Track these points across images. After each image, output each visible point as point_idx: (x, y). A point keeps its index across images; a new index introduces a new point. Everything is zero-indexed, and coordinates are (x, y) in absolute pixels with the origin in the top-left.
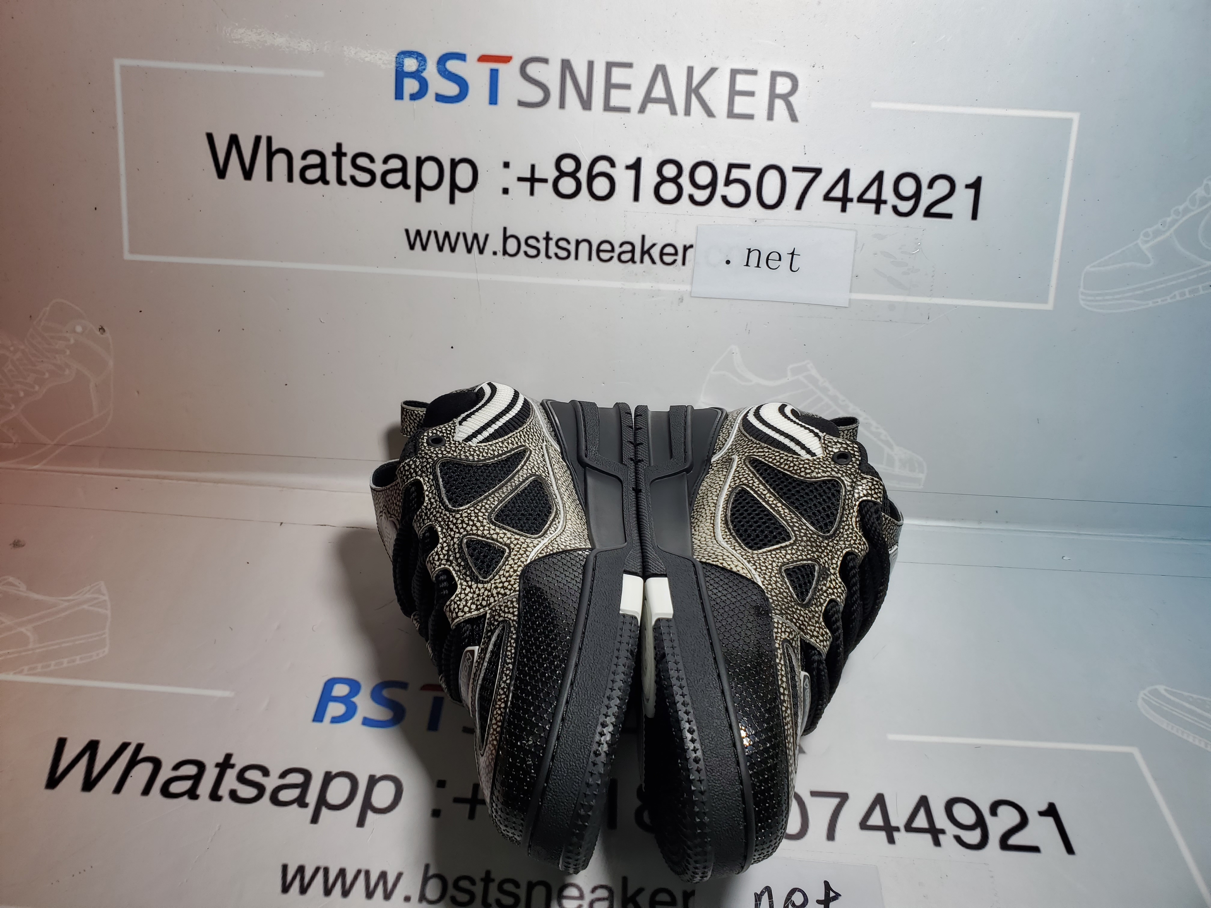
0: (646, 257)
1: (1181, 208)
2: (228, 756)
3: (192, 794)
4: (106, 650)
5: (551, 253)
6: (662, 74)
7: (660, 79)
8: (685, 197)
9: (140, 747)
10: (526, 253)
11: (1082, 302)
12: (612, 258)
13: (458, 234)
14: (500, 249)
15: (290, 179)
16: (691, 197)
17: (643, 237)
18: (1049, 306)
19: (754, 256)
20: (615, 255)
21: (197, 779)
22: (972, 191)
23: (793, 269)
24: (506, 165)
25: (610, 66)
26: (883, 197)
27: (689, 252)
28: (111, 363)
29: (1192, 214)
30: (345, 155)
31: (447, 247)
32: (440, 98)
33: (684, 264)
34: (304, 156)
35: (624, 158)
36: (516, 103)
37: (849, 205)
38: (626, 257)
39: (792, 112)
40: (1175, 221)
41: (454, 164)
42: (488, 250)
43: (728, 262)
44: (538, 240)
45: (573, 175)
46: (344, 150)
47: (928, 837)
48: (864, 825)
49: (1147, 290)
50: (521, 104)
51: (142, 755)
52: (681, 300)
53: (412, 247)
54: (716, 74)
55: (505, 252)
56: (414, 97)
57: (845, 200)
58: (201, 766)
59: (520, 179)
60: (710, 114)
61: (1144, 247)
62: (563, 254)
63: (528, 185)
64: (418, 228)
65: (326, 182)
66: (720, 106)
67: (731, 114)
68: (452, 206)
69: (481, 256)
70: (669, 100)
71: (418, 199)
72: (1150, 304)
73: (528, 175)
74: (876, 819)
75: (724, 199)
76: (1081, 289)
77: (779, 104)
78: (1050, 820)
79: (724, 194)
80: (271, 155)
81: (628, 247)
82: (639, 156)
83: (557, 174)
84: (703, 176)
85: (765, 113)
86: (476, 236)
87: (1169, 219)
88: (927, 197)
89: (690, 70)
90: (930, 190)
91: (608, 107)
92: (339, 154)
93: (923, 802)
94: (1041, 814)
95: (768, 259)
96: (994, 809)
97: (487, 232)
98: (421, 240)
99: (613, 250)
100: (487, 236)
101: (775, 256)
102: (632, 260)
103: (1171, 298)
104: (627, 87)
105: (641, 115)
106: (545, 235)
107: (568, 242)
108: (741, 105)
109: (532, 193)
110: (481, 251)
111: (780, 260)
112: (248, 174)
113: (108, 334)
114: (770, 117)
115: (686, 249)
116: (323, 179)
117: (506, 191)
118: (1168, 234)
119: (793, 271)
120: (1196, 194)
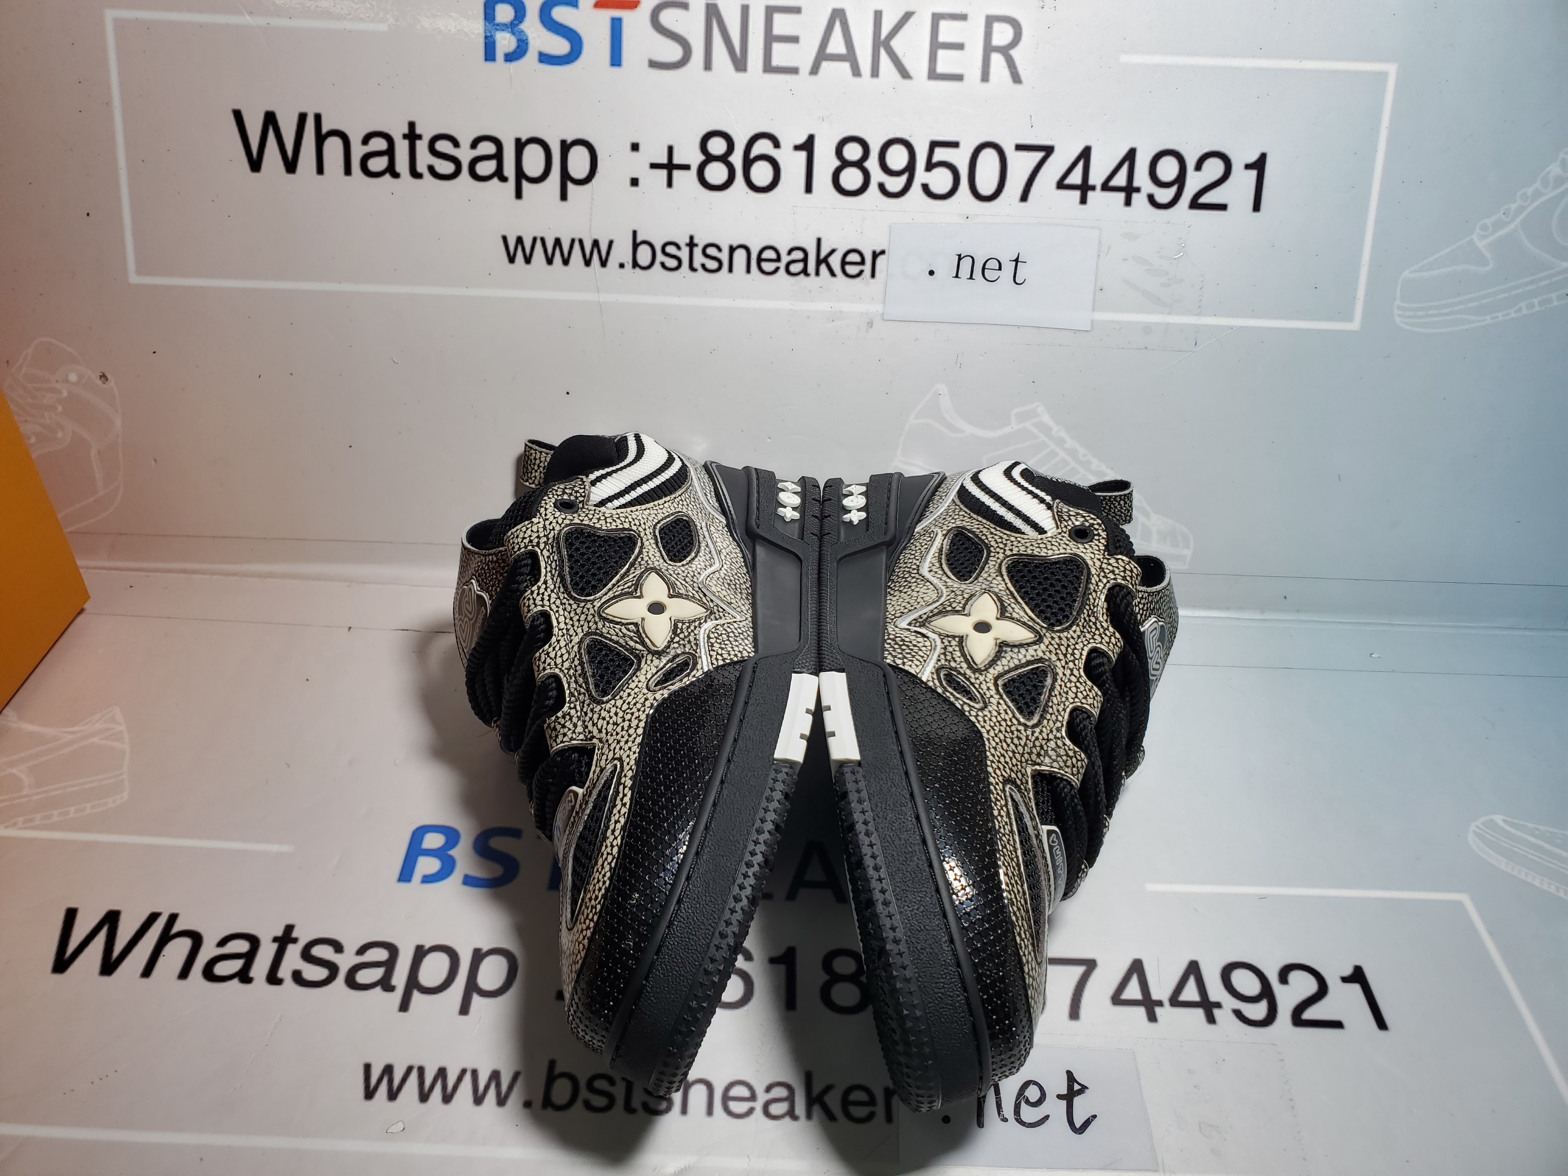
0: (823, 268)
1: (1530, 191)
2: (289, 928)
3: (244, 976)
4: (126, 795)
5: (697, 264)
6: (841, 22)
7: (838, 28)
8: (873, 187)
9: (173, 918)
10: (663, 265)
11: (1398, 320)
12: (777, 269)
13: (573, 241)
14: (628, 260)
15: (348, 171)
16: (882, 187)
17: (819, 241)
18: (1354, 326)
19: (966, 264)
20: (782, 265)
21: (249, 957)
22: (1253, 173)
23: (1017, 281)
24: (635, 147)
25: (771, 11)
26: (1136, 184)
27: (880, 260)
28: (118, 422)
29: (1544, 198)
30: (420, 137)
31: (558, 258)
32: (545, 58)
33: (873, 275)
34: (366, 140)
35: (792, 136)
36: (646, 63)
37: (1090, 194)
38: (796, 268)
39: (1014, 70)
40: (1521, 209)
41: (565, 147)
42: (613, 261)
43: (931, 273)
44: (678, 247)
45: (724, 159)
46: (418, 131)
47: (1200, 1013)
48: (1117, 999)
49: (1484, 301)
50: (653, 64)
51: (176, 929)
52: (871, 324)
53: (512, 260)
54: (912, 21)
55: (635, 264)
56: (510, 57)
57: (1085, 188)
58: (254, 942)
59: (654, 166)
60: (905, 74)
61: (1481, 244)
62: (713, 265)
63: (664, 173)
64: (520, 234)
65: (396, 175)
66: (918, 65)
67: (933, 75)
68: (564, 203)
69: (604, 270)
70: (850, 57)
71: (519, 195)
72: (1488, 319)
73: (665, 161)
74: (1133, 991)
75: (925, 188)
76: (1398, 302)
77: (997, 60)
78: (1356, 988)
79: (925, 181)
80: (320, 139)
81: (799, 255)
82: (812, 132)
83: (702, 158)
84: (897, 158)
85: (978, 72)
86: (596, 243)
87: (1513, 206)
88: (1194, 182)
89: (878, 16)
90: (1198, 173)
91: (769, 68)
92: (412, 136)
93: (1193, 969)
94: (1345, 980)
95: (984, 268)
96: (1284, 975)
97: (611, 238)
98: (524, 250)
99: (778, 259)
100: (611, 243)
101: (993, 264)
102: (805, 272)
103: (1516, 312)
104: (795, 40)
105: (813, 78)
106: (688, 241)
107: (719, 249)
108: (946, 62)
109: (670, 184)
110: (604, 263)
111: (1000, 269)
112: (291, 166)
113: (112, 383)
114: (985, 77)
115: (875, 255)
116: (391, 171)
117: (635, 182)
118: (1512, 226)
119: (1017, 284)
120: (1549, 172)
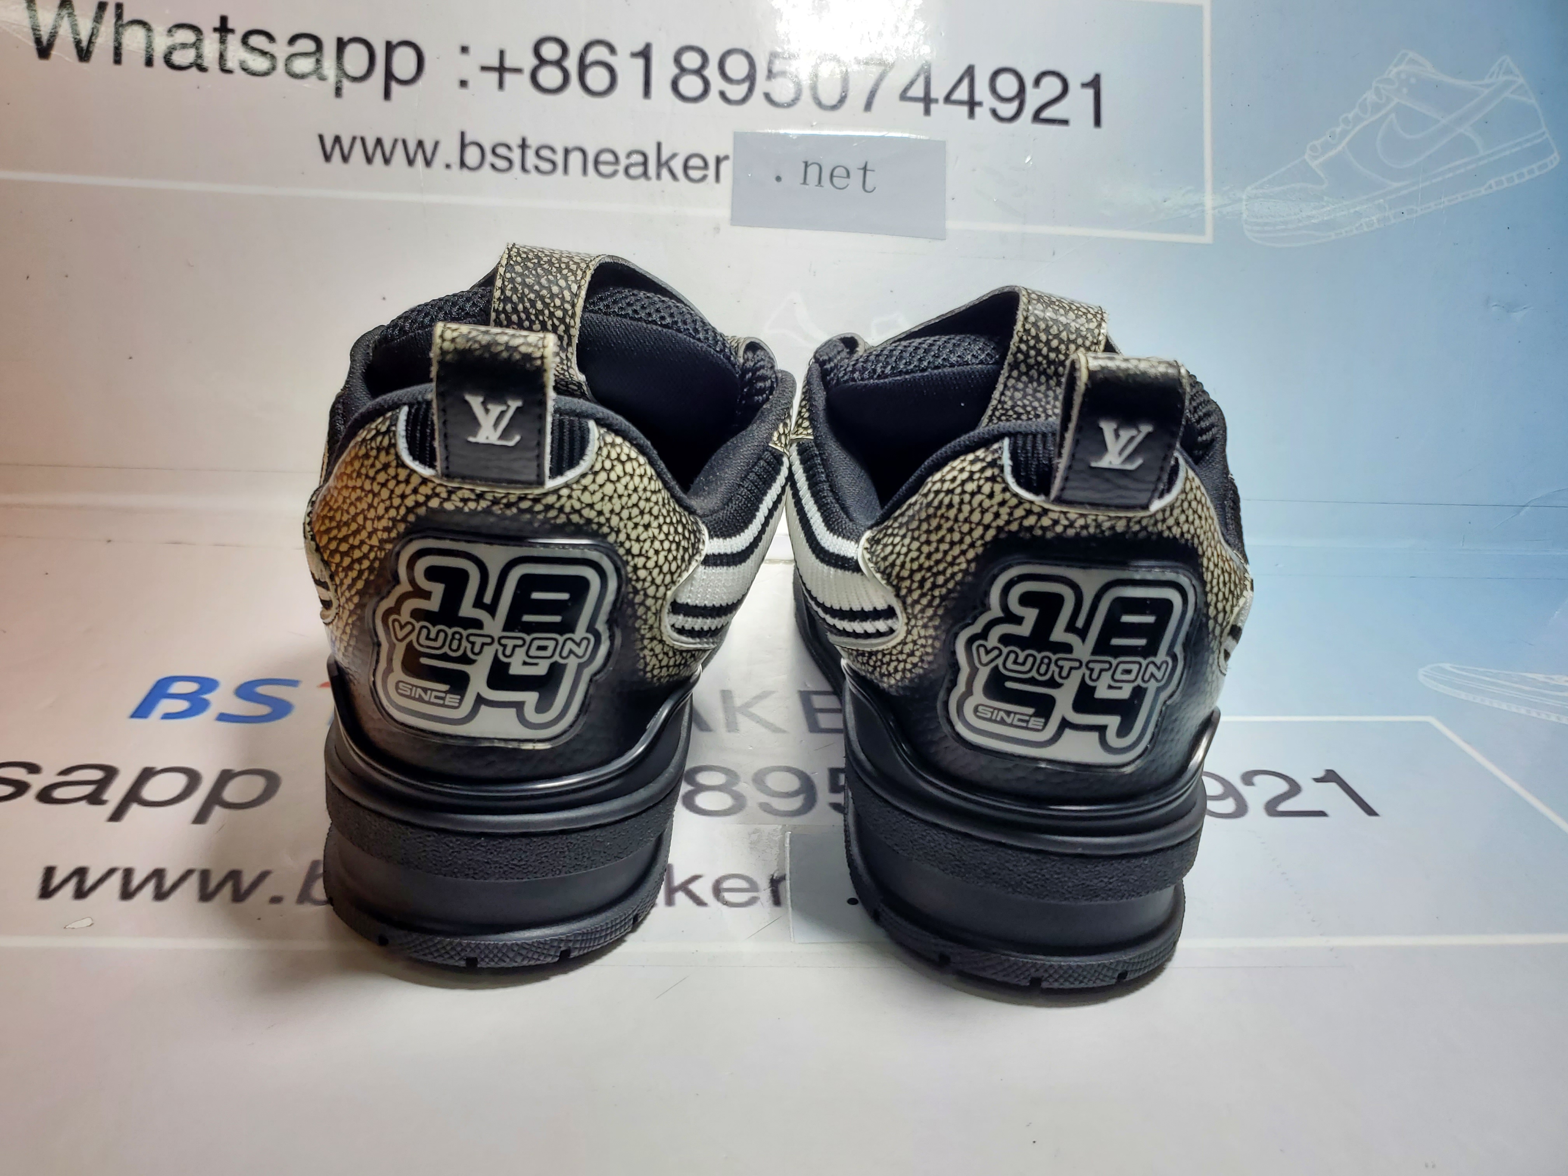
0: (664, 171)
1: (1350, 116)
5: (529, 165)
8: (714, 93)
10: (493, 166)
11: (1248, 232)
12: (616, 172)
13: (396, 141)
14: (455, 160)
15: (149, 64)
16: (723, 94)
17: (659, 145)
18: (1207, 238)
19: (813, 171)
20: (621, 168)
22: (1090, 92)
23: (867, 188)
24: (465, 50)
26: (978, 98)
27: (725, 166)
29: (1365, 123)
30: (232, 31)
31: (378, 158)
33: (717, 180)
34: (170, 32)
35: (628, 43)
37: (933, 107)
38: (636, 171)
40: (1344, 133)
41: (390, 48)
42: (439, 162)
43: (778, 179)
44: (509, 147)
45: (558, 63)
46: (230, 25)
49: (1326, 217)
52: (717, 229)
53: (327, 158)
55: (463, 164)
57: (927, 101)
59: (484, 69)
61: (1314, 164)
62: (546, 166)
63: (495, 76)
64: (337, 133)
68: (387, 103)
69: (428, 170)
71: (339, 94)
72: (1332, 236)
73: (496, 64)
76: (1245, 216)
78: (1333, 786)
79: (766, 90)
80: (120, 27)
81: (638, 158)
82: (648, 41)
83: (535, 62)
84: (737, 67)
86: (420, 144)
87: (1338, 130)
88: (1034, 98)
90: (1037, 90)
92: (223, 29)
94: (1318, 780)
95: (832, 176)
96: (1247, 779)
97: (437, 139)
98: (341, 149)
99: (617, 162)
100: (436, 144)
101: (839, 172)
102: (645, 175)
103: (1357, 229)
106: (520, 142)
107: (553, 150)
109: (501, 87)
110: (428, 163)
111: (848, 176)
112: (84, 55)
115: (718, 161)
116: (198, 64)
117: (464, 84)
118: (1340, 148)
119: (866, 191)
120: (1366, 99)
